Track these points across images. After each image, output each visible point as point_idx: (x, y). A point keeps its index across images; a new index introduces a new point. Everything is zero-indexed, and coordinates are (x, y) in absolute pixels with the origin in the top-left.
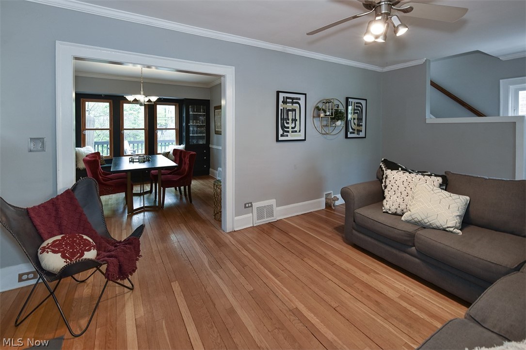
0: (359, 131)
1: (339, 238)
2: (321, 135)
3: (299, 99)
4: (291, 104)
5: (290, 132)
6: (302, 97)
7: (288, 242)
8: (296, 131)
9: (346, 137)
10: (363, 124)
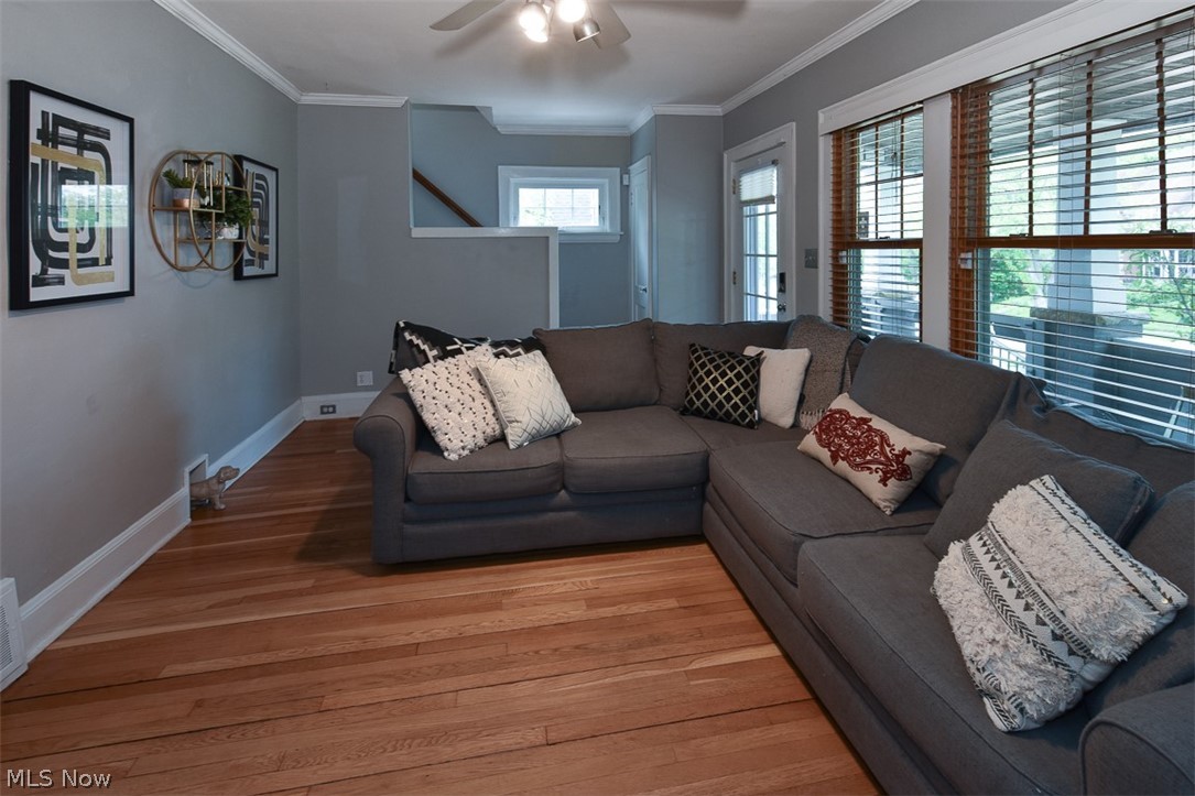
0: (263, 257)
1: (344, 575)
2: (173, 272)
3: (106, 135)
4: (74, 151)
5: (73, 264)
6: (118, 131)
7: (199, 704)
8: (95, 262)
9: (238, 275)
10: (271, 236)
